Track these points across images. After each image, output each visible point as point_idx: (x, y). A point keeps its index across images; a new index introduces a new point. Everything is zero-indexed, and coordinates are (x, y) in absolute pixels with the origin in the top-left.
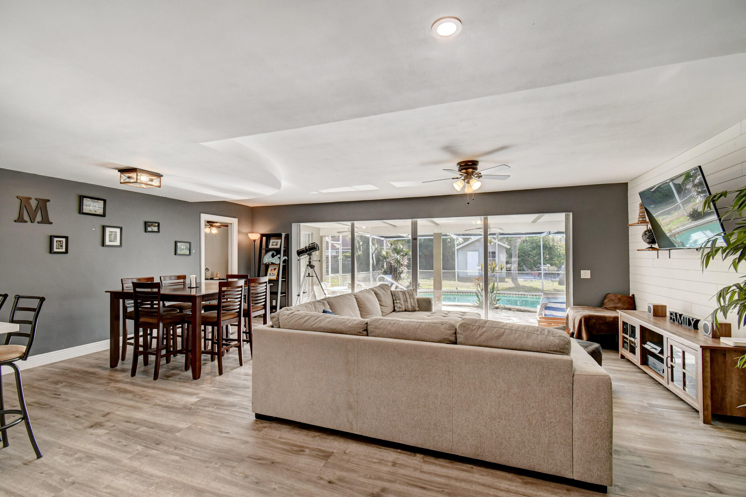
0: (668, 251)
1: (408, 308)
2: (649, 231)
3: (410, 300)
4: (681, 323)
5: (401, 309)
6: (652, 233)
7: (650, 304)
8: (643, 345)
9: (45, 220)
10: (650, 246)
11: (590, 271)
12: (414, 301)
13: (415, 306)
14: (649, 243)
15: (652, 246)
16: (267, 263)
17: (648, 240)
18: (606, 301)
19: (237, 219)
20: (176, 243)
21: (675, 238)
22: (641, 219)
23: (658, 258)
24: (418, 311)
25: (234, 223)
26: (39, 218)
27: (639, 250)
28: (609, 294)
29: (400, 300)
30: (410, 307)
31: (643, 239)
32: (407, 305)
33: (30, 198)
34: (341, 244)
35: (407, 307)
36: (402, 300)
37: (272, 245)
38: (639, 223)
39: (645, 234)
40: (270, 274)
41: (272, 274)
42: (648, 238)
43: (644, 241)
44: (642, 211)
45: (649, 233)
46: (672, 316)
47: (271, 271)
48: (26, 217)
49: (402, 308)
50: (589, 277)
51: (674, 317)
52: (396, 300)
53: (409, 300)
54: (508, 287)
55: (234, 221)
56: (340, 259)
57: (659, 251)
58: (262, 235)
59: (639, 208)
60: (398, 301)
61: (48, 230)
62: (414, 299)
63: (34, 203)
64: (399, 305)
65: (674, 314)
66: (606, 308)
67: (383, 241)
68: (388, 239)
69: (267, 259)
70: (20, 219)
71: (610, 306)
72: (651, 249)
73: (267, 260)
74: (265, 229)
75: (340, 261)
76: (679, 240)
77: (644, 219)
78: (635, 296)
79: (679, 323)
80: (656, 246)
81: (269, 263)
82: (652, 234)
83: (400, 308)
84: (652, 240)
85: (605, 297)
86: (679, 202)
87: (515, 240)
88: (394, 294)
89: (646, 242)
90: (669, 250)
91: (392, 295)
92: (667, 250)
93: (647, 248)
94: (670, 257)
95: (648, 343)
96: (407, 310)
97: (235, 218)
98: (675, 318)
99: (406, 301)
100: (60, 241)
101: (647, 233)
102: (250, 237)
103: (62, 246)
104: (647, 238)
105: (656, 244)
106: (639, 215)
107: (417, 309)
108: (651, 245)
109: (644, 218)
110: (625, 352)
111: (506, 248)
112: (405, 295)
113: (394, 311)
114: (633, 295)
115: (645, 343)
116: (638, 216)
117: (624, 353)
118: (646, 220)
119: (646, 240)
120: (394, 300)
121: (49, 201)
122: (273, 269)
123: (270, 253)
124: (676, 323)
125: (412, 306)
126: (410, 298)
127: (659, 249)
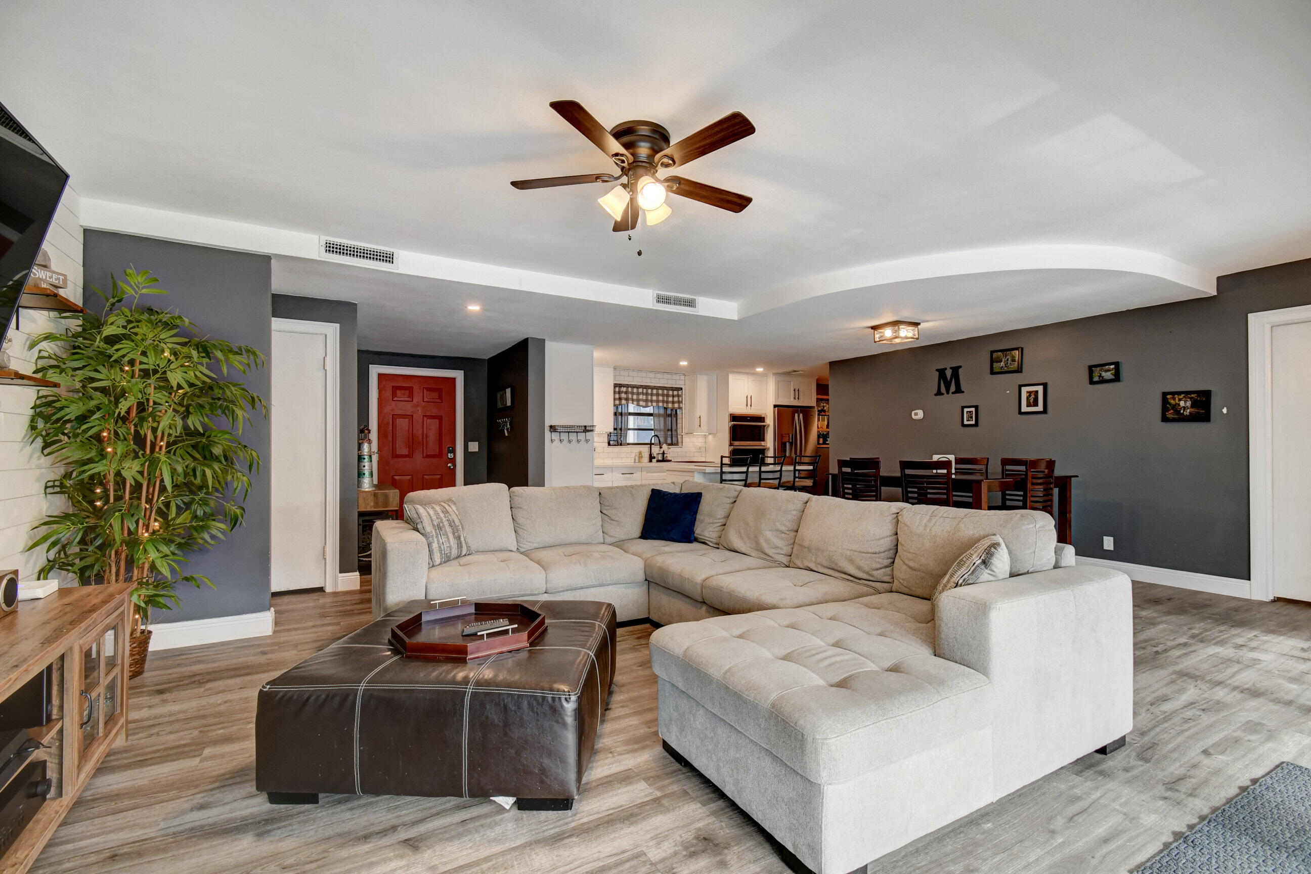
9: (959, 390)
20: (1164, 397)
26: (953, 388)
33: (946, 369)
48: (943, 390)
61: (961, 400)
63: (949, 373)
70: (939, 393)
100: (970, 412)
103: (972, 417)
121: (960, 367)
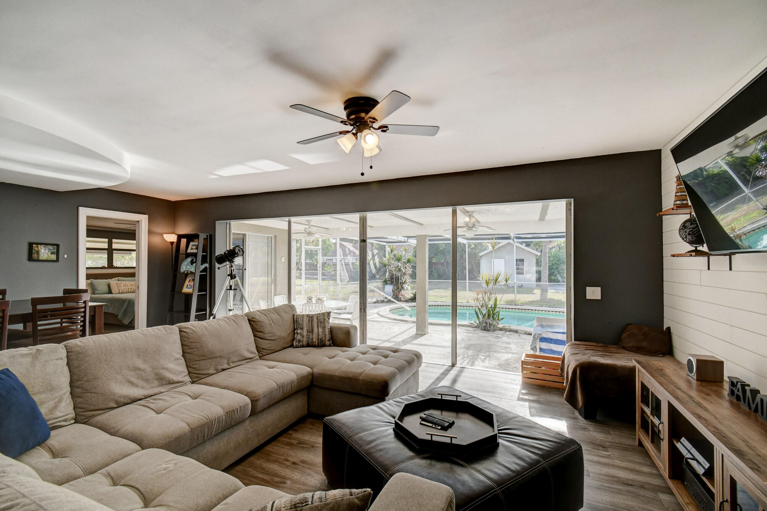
0: (728, 257)
1: (312, 342)
2: (691, 221)
3: (318, 330)
4: (756, 411)
5: (301, 344)
6: (697, 224)
7: (691, 355)
8: (675, 443)
10: (694, 249)
11: (600, 288)
12: (324, 331)
13: (324, 339)
14: (691, 243)
15: (698, 249)
16: (186, 272)
17: (689, 237)
18: (624, 335)
19: (147, 216)
20: (31, 245)
21: (741, 240)
22: (678, 202)
23: (709, 269)
24: (330, 346)
25: (141, 221)
27: (674, 256)
28: (630, 324)
29: (302, 329)
30: (315, 340)
31: (681, 236)
32: (311, 337)
34: (321, 250)
35: (310, 341)
36: (305, 330)
37: (192, 249)
38: (675, 208)
39: (684, 226)
40: (187, 286)
41: (190, 285)
42: (689, 234)
43: (683, 239)
44: (680, 188)
45: (691, 225)
46: (734, 389)
47: (189, 282)
49: (302, 341)
50: (599, 298)
51: (738, 391)
52: (297, 329)
53: (315, 330)
54: (530, 300)
55: (143, 219)
56: (320, 267)
57: (711, 257)
58: (180, 237)
59: (676, 185)
60: (299, 331)
62: (324, 327)
64: (299, 337)
65: (739, 386)
66: (623, 347)
67: (385, 246)
68: (390, 244)
69: (186, 266)
71: (630, 345)
72: (694, 254)
73: (184, 267)
74: (185, 229)
75: (319, 269)
76: (746, 243)
77: (685, 202)
78: (672, 330)
79: (750, 409)
80: (704, 248)
81: (188, 272)
82: (697, 226)
83: (299, 341)
84: (696, 237)
85: (624, 329)
86: (747, 192)
87: (545, 246)
88: (297, 320)
89: (685, 241)
90: (730, 255)
91: (294, 321)
92: (725, 255)
93: (688, 252)
94: (731, 269)
95: (683, 440)
96: (310, 344)
97: (145, 214)
98: (740, 394)
99: (311, 330)
101: (688, 224)
102: (165, 238)
104: (687, 234)
105: (705, 245)
106: (676, 196)
107: (327, 343)
108: (696, 247)
109: (684, 200)
110: (645, 439)
111: (536, 255)
112: (312, 321)
113: (292, 346)
114: (669, 329)
115: (679, 440)
116: (673, 198)
117: (643, 439)
118: (688, 204)
119: (686, 237)
120: (295, 329)
122: (191, 279)
123: (189, 259)
124: (744, 407)
125: (318, 338)
126: (318, 326)
127: (710, 253)
